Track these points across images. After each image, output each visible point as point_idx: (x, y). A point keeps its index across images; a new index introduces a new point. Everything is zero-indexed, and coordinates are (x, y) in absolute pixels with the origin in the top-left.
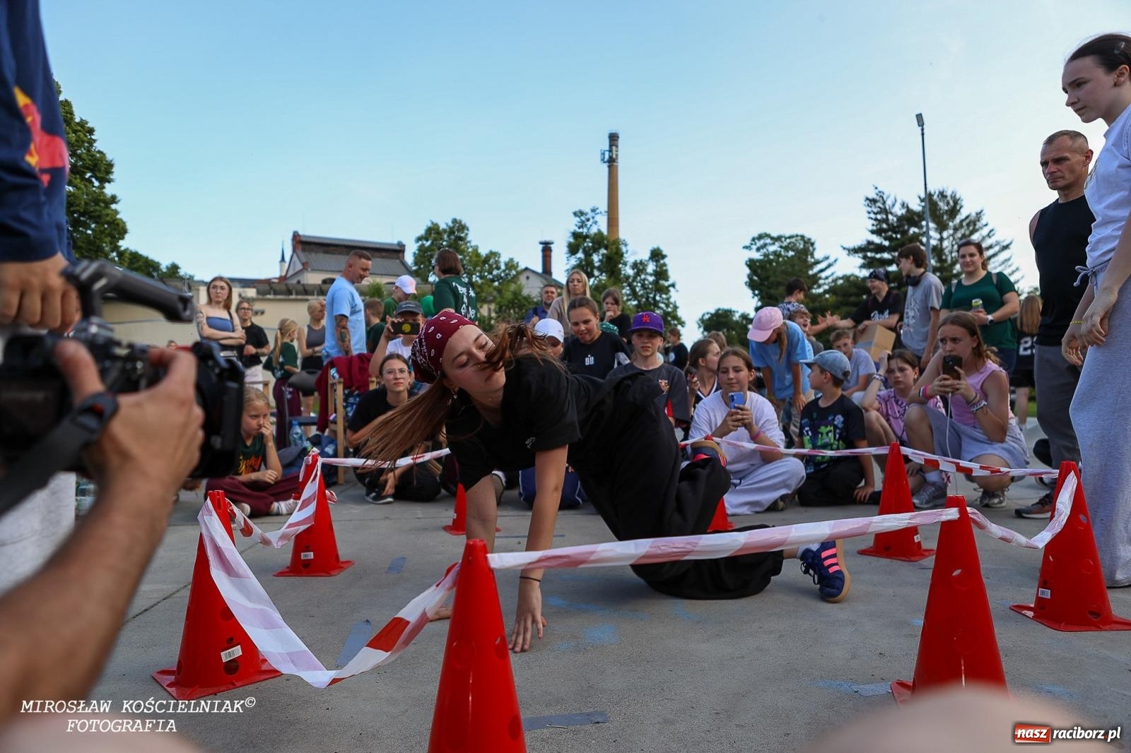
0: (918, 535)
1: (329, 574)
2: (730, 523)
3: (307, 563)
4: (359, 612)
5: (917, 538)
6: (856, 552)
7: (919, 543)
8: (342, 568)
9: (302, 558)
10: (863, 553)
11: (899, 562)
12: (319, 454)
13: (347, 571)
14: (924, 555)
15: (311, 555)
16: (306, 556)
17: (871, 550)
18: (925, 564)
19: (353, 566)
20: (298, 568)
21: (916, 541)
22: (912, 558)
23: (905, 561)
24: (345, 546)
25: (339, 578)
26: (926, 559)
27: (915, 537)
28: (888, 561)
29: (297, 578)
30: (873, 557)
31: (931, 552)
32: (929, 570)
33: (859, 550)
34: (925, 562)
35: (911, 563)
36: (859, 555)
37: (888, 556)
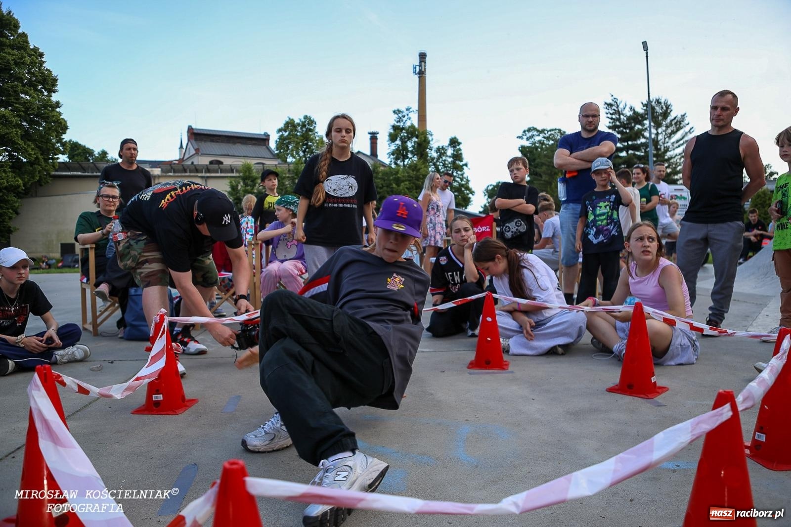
0: (654, 377)
1: (176, 412)
2: (506, 361)
3: (158, 403)
4: (191, 454)
5: (654, 379)
6: (605, 389)
7: (655, 382)
8: (188, 406)
9: (154, 399)
10: (611, 390)
11: (640, 399)
13: (190, 409)
14: (659, 393)
15: (160, 397)
16: (156, 397)
17: (617, 387)
18: (659, 401)
19: (196, 404)
20: (151, 408)
21: (653, 381)
22: (649, 396)
23: (644, 398)
24: (189, 389)
25: (183, 417)
26: (660, 396)
27: (652, 378)
28: (632, 397)
29: (149, 416)
30: (619, 395)
31: (663, 389)
32: (663, 407)
33: (607, 388)
34: (660, 399)
35: (648, 400)
36: (608, 393)
37: (631, 394)
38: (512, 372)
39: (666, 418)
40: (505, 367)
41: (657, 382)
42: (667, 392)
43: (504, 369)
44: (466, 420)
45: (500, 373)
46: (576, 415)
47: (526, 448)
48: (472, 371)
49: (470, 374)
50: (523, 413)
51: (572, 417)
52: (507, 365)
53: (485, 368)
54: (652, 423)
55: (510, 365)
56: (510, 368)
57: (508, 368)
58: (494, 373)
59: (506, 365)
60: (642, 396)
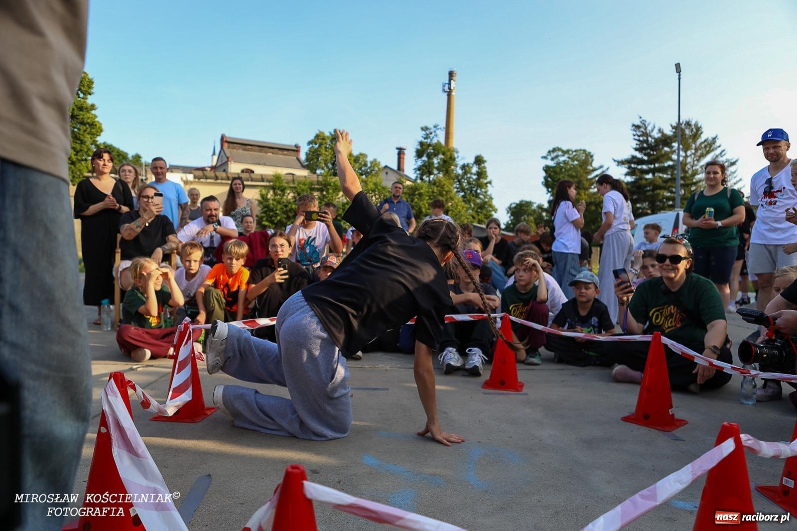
0: (672, 409)
1: (194, 419)
2: (520, 383)
4: (206, 465)
5: (672, 411)
6: (620, 418)
7: (673, 415)
8: (206, 413)
10: (626, 419)
11: (656, 431)
12: (191, 322)
13: (208, 417)
14: (677, 426)
17: (632, 417)
18: (678, 434)
19: (215, 412)
21: (670, 414)
22: (666, 428)
23: (661, 430)
25: (201, 426)
26: (676, 430)
27: (670, 410)
28: (647, 429)
29: (168, 423)
30: (634, 425)
31: (682, 423)
32: (681, 441)
33: (623, 416)
34: (678, 432)
35: (666, 433)
36: (623, 422)
37: (646, 425)
38: (527, 394)
39: (684, 453)
40: (519, 388)
41: (675, 414)
42: (687, 425)
43: (517, 390)
44: (479, 442)
45: (515, 394)
46: (590, 443)
47: (536, 474)
48: (487, 391)
49: (485, 393)
50: (535, 437)
51: (585, 445)
52: (522, 386)
53: (500, 389)
54: (668, 458)
55: (524, 386)
56: (525, 390)
57: (522, 389)
58: (507, 394)
59: (520, 386)
60: (658, 428)
